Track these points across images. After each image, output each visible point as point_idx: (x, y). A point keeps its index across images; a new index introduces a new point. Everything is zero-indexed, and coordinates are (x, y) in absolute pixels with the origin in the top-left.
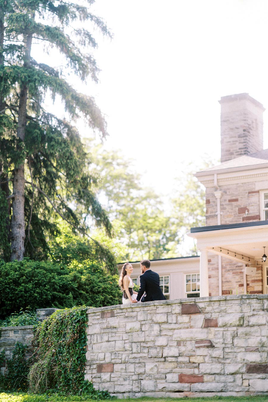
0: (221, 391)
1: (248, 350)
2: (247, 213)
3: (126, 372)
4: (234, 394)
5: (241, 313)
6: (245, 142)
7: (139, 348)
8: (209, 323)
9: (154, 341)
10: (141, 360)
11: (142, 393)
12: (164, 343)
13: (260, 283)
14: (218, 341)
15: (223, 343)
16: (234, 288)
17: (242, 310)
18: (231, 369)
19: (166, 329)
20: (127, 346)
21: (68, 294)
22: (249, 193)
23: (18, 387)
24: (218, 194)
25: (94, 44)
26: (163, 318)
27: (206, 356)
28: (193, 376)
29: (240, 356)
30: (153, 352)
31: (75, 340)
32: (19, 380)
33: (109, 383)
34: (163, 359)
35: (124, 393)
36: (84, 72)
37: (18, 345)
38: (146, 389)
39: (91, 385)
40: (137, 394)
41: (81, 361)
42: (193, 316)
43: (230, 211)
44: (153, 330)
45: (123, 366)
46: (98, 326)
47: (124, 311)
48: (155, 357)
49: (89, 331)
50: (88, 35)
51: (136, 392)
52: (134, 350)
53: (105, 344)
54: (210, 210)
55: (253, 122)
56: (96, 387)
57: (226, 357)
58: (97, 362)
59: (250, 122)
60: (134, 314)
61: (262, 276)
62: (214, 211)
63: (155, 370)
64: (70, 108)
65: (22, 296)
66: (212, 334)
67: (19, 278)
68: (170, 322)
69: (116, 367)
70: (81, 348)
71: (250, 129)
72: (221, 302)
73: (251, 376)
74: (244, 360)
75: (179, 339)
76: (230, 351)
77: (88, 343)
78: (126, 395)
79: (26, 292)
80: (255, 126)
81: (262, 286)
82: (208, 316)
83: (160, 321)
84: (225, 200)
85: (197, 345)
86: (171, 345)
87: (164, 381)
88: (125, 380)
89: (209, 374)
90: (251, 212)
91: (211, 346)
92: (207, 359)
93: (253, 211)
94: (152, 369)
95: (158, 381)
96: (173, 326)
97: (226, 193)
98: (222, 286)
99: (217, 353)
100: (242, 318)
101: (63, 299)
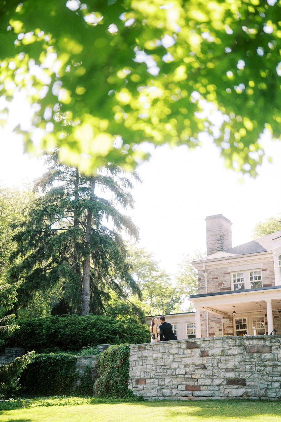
0: (212, 396)
1: (227, 370)
2: (223, 286)
3: (153, 384)
4: (219, 398)
5: (222, 347)
6: (221, 243)
7: (161, 369)
8: (204, 354)
9: (170, 365)
10: (163, 377)
11: (163, 397)
12: (176, 366)
13: (232, 329)
14: (209, 365)
15: (212, 366)
16: (216, 332)
17: (223, 346)
18: (217, 382)
19: (177, 358)
20: (154, 368)
21: (116, 336)
22: (224, 274)
23: (87, 393)
24: (206, 275)
25: (131, 186)
26: (175, 351)
27: (202, 374)
28: (194, 386)
29: (222, 374)
30: (170, 372)
31: (122, 364)
32: (87, 389)
33: (143, 391)
34: (175, 376)
35: (152, 397)
36: (125, 203)
37: (87, 367)
38: (166, 394)
39: (132, 392)
40: (160, 398)
41: (126, 377)
42: (194, 350)
43: (213, 285)
44: (169, 358)
45: (151, 380)
46: (136, 356)
47: (152, 346)
48: (171, 375)
49: (131, 359)
50: (128, 181)
51: (159, 397)
52: (158, 371)
53: (140, 367)
54: (201, 284)
55: (225, 232)
56: (135, 393)
57: (214, 374)
58: (136, 378)
59: (224, 231)
60: (158, 348)
61: (233, 324)
62: (203, 285)
63: (171, 383)
64: (117, 224)
65: (89, 337)
66: (205, 361)
67: (87, 326)
68: (180, 353)
69: (147, 381)
70: (126, 369)
71: (224, 235)
72: (211, 341)
73: (229, 386)
74: (225, 376)
75: (185, 364)
76: (216, 371)
77: (130, 366)
78: (153, 398)
79: (91, 334)
80: (226, 234)
81: (233, 330)
82: (203, 350)
83: (174, 353)
84: (210, 278)
85: (196, 368)
86: (181, 367)
87: (176, 390)
88: (153, 389)
89: (204, 385)
90: (225, 285)
91: (205, 368)
92: (202, 376)
93: (226, 285)
94: (169, 382)
95: (173, 390)
96: (181, 356)
97: (210, 274)
98: (209, 331)
99: (208, 372)
100: (223, 351)
101: (113, 338)
